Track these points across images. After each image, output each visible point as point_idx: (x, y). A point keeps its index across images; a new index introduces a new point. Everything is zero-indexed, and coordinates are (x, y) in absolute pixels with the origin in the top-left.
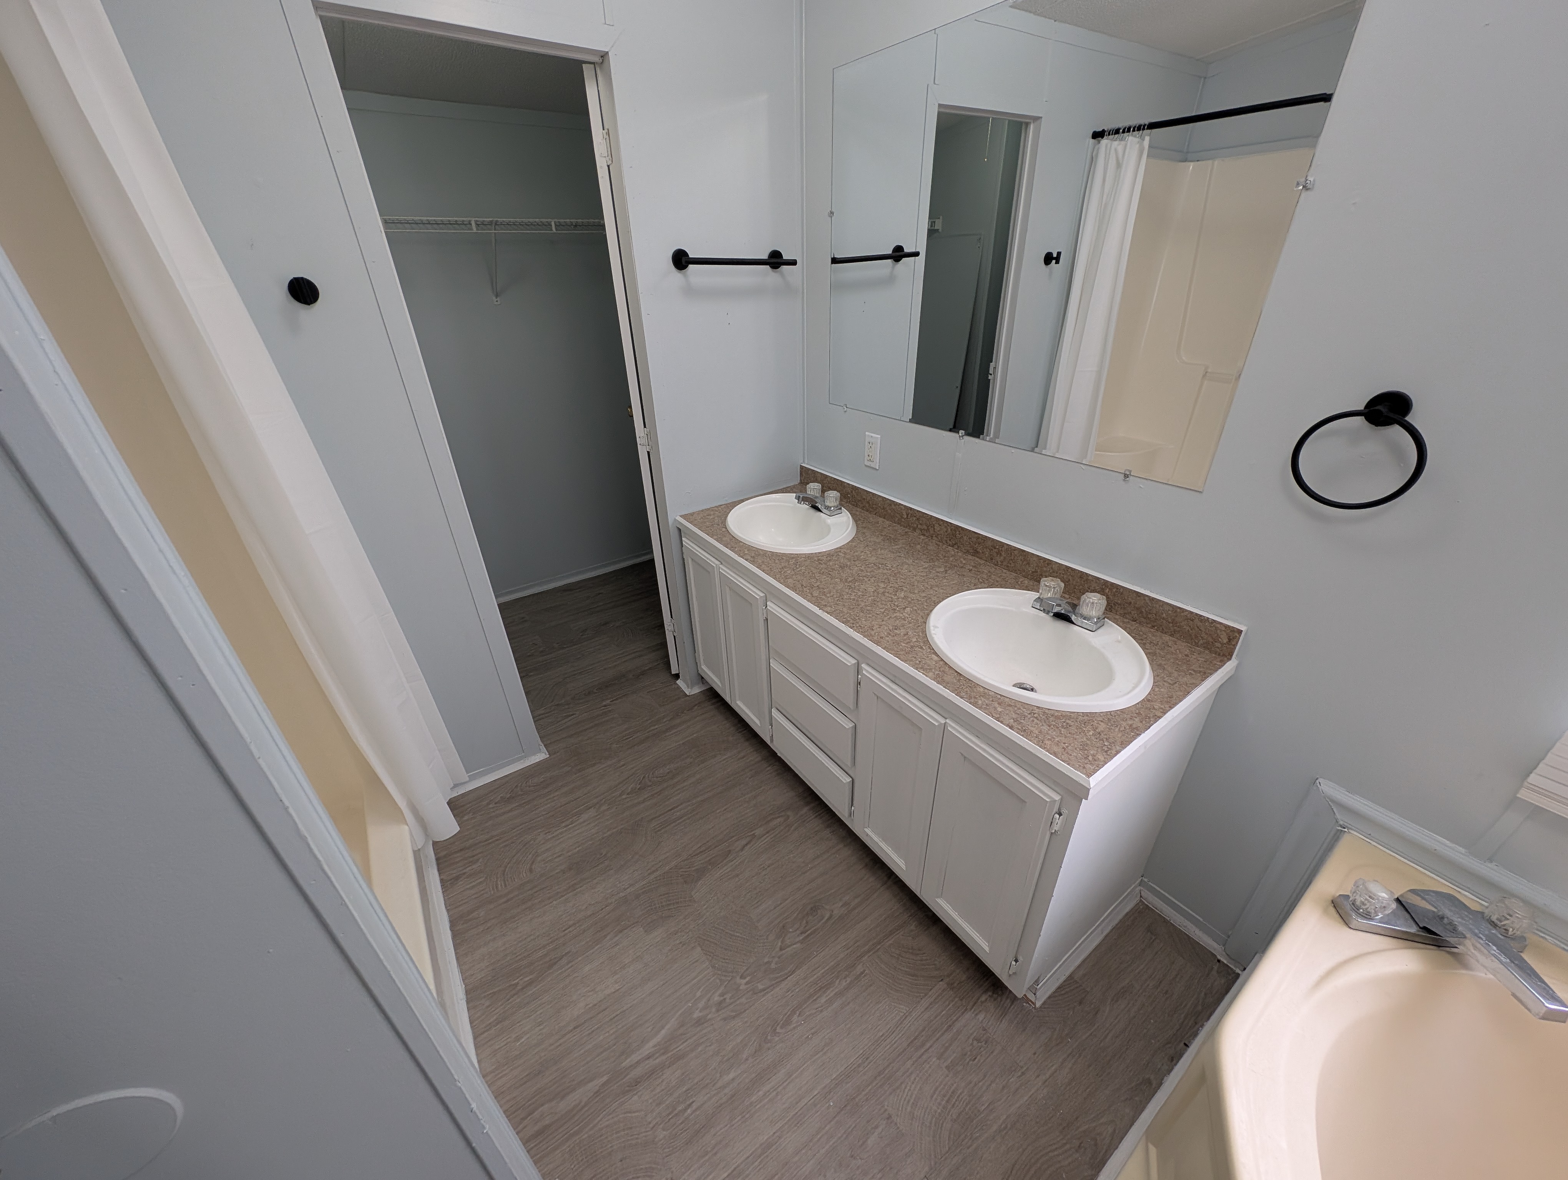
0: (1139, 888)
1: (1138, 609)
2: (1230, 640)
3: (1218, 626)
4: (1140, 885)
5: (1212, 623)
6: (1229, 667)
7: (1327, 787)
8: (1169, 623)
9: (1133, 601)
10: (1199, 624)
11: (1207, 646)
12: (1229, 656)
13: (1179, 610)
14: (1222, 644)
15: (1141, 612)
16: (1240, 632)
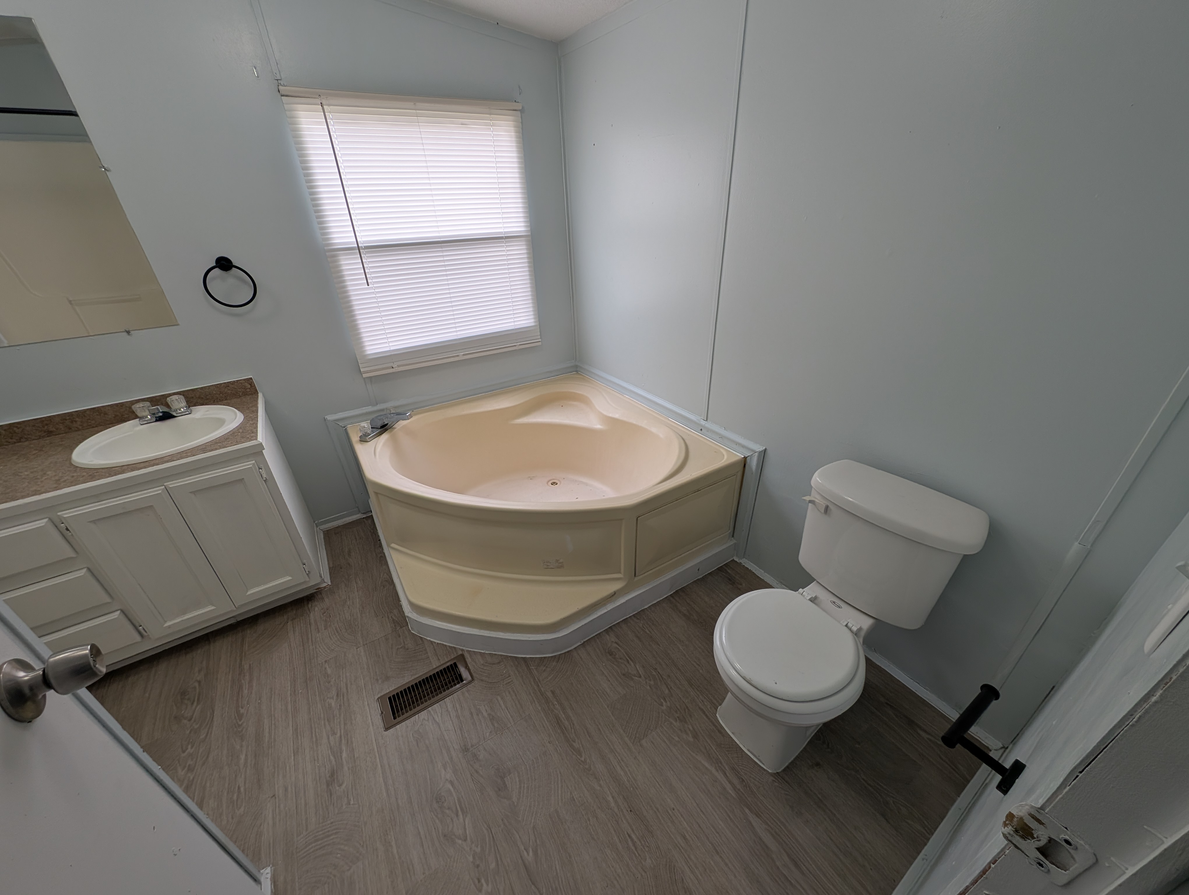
0: (318, 528)
1: (199, 398)
2: (250, 385)
3: (241, 382)
4: (317, 527)
5: (237, 382)
6: (260, 395)
7: (330, 418)
8: (220, 394)
9: (193, 396)
10: (232, 386)
11: (245, 394)
12: (256, 392)
13: (218, 386)
14: (250, 389)
15: (202, 398)
16: (251, 378)
